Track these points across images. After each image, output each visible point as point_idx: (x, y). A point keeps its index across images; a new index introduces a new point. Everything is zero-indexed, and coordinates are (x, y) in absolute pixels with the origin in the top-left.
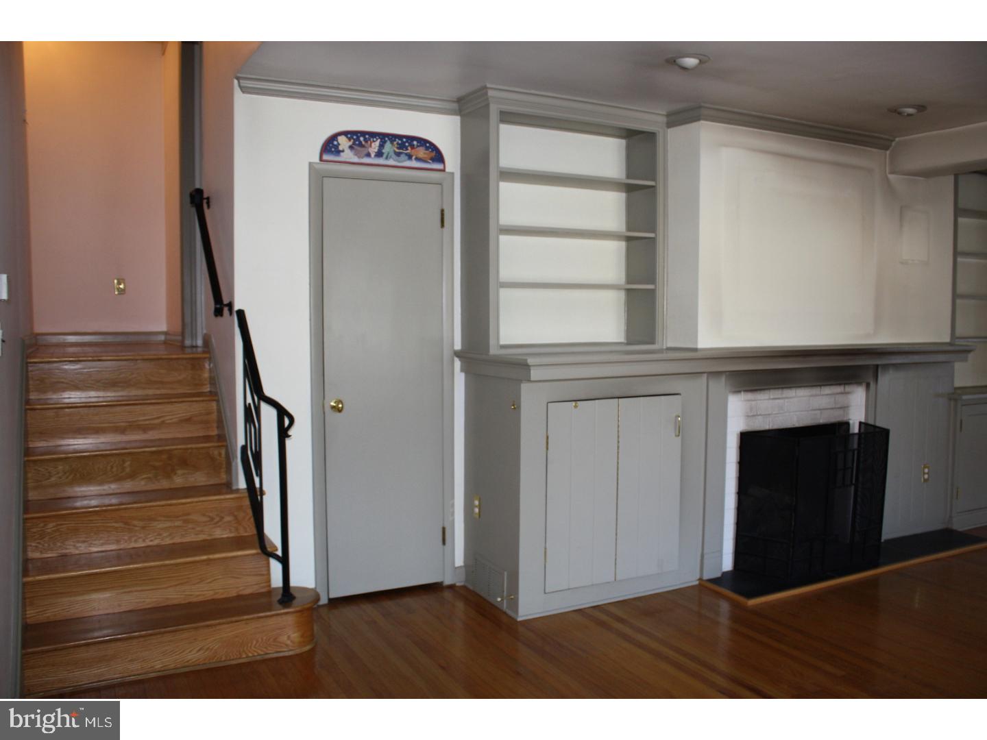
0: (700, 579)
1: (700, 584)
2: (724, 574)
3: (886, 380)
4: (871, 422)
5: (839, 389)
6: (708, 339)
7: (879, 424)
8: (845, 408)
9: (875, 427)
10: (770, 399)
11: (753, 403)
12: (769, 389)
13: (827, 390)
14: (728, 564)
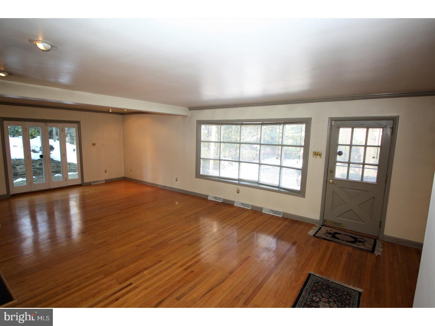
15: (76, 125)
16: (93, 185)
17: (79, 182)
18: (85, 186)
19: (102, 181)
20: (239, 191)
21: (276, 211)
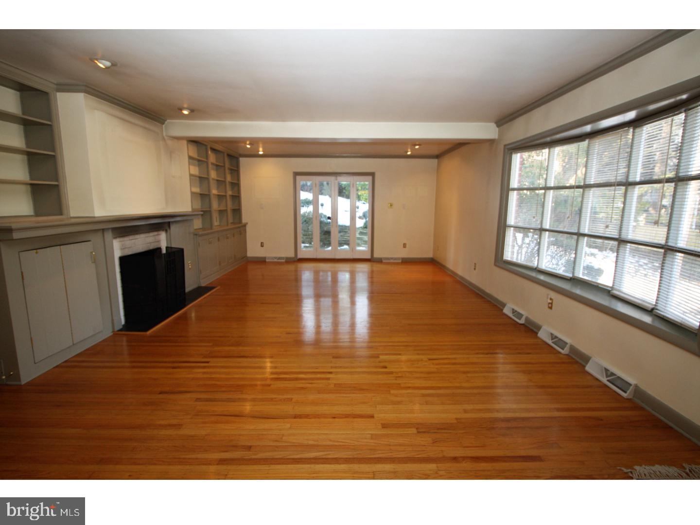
0: (113, 332)
1: (114, 334)
2: (123, 326)
3: (173, 228)
4: (169, 246)
5: (156, 233)
6: (100, 212)
7: (173, 246)
8: (159, 241)
9: (171, 248)
10: (130, 240)
11: (123, 243)
12: (129, 235)
13: (152, 234)
14: (123, 322)
15: (370, 178)
16: (384, 262)
17: (368, 256)
18: (374, 262)
19: (398, 259)
20: (551, 304)
21: (619, 377)
